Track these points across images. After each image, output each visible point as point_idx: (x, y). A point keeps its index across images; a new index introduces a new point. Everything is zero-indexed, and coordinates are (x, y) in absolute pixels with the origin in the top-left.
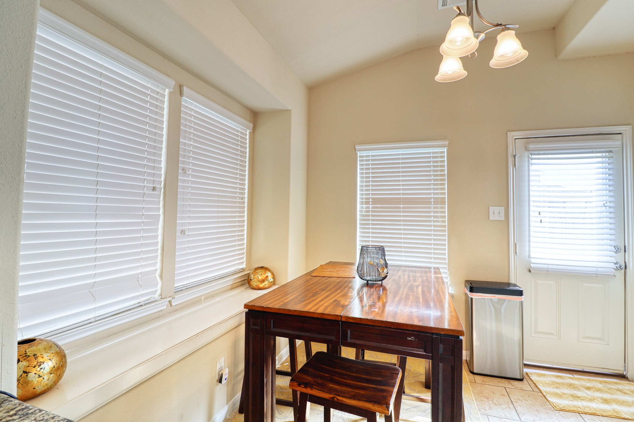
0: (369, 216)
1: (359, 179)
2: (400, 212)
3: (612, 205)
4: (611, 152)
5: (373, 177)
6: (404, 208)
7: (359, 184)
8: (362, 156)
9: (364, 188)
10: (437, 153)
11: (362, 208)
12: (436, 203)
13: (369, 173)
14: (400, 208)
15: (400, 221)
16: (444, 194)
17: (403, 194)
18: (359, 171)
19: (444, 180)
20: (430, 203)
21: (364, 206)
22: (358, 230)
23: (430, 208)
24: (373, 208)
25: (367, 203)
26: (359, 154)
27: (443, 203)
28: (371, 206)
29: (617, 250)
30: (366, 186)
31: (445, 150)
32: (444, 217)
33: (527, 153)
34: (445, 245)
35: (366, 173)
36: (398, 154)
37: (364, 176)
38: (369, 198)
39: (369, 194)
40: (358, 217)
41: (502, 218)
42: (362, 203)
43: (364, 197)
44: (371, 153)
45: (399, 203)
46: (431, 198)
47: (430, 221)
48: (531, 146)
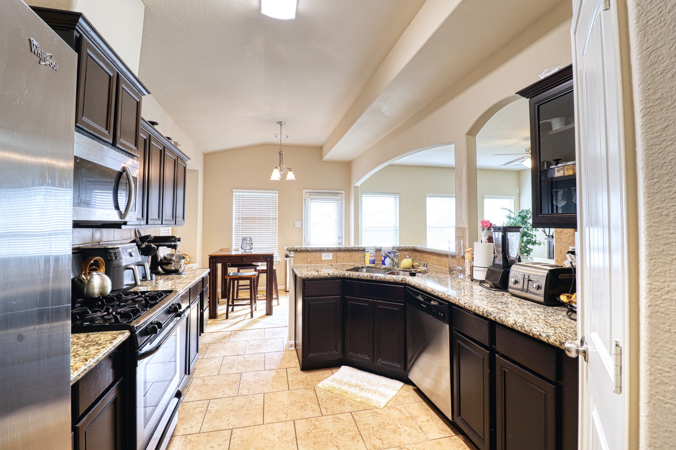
0: (239, 226)
1: (234, 207)
2: (256, 224)
3: (338, 221)
4: (338, 200)
5: (242, 206)
6: (257, 222)
7: (234, 209)
8: (236, 195)
9: (237, 212)
10: (273, 196)
11: (236, 222)
12: (273, 219)
13: (240, 204)
14: (256, 222)
15: (256, 228)
16: (276, 215)
17: (257, 215)
18: (234, 203)
19: (276, 209)
20: (270, 219)
21: (237, 221)
22: (234, 233)
23: (270, 222)
24: (242, 222)
25: (239, 219)
26: (234, 194)
27: (276, 220)
28: (241, 221)
29: (339, 238)
30: (238, 211)
31: (277, 195)
32: (276, 226)
33: (310, 199)
34: (276, 239)
35: (238, 204)
36: (255, 195)
37: (237, 205)
38: (240, 217)
39: (240, 215)
40: (234, 227)
41: (300, 226)
42: (236, 219)
43: (237, 216)
44: (241, 194)
45: (255, 219)
46: (270, 217)
47: (270, 228)
48: (311, 197)
